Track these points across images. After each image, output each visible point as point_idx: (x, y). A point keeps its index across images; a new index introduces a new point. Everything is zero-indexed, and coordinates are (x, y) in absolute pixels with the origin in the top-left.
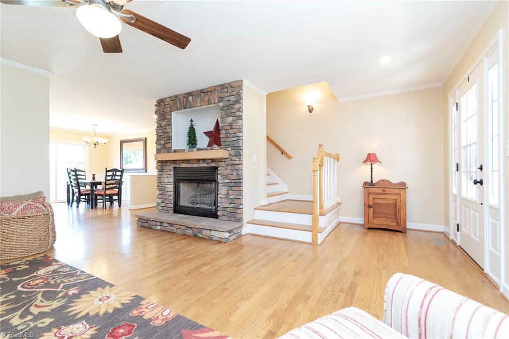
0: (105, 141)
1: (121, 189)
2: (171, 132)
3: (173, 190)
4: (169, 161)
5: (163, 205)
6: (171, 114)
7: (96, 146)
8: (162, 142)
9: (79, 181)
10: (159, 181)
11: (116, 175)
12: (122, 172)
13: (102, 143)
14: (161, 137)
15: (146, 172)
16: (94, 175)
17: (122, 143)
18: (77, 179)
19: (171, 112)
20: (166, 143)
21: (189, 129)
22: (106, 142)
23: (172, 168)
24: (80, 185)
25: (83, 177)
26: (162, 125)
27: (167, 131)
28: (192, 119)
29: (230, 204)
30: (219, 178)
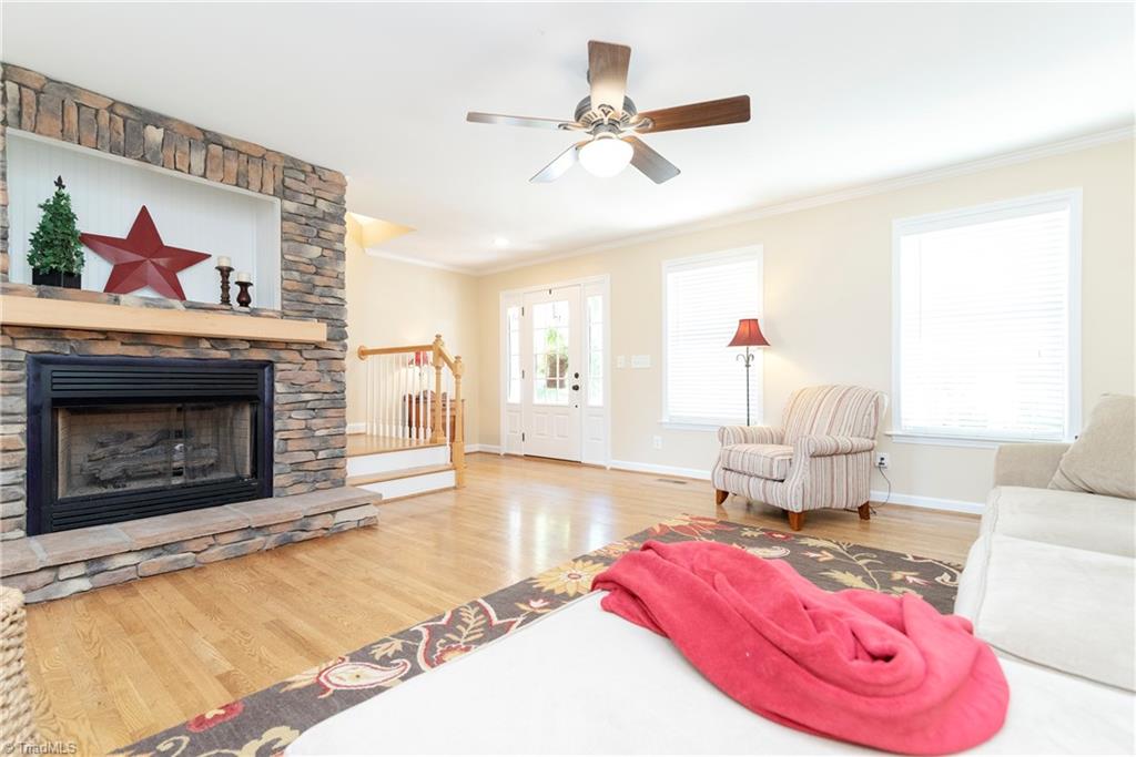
23: (20, 356)
28: (60, 179)
29: (316, 452)
30: (278, 391)
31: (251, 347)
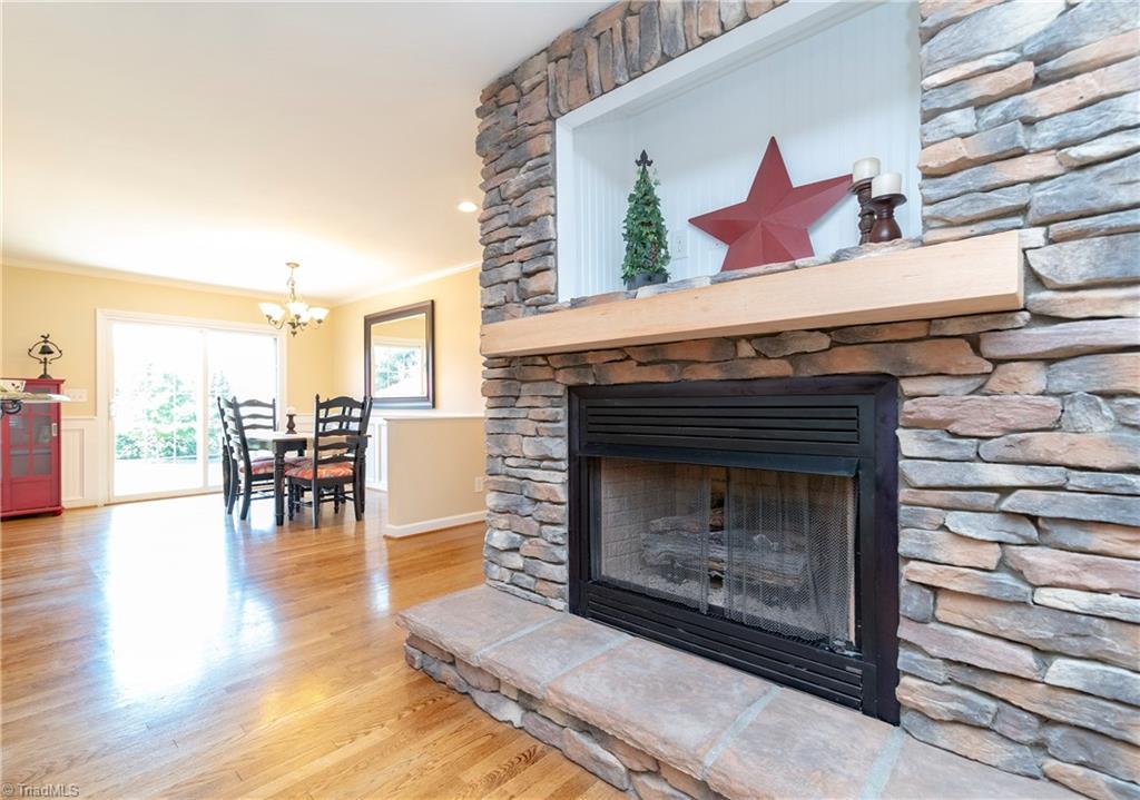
0: (321, 313)
1: (363, 459)
2: (554, 215)
3: (564, 497)
4: (545, 356)
5: (517, 561)
6: (552, 132)
7: (298, 329)
8: (512, 271)
9: (249, 434)
10: (496, 451)
11: (350, 419)
12: (366, 406)
13: (312, 319)
14: (506, 247)
15: (434, 406)
16: (291, 417)
17: (369, 321)
18: (240, 430)
19: (552, 119)
20: (528, 275)
21: (628, 206)
22: (322, 318)
23: (559, 390)
24: (249, 447)
25: (270, 422)
26: (512, 189)
27: (534, 212)
28: (644, 155)
29: (1044, 653)
30: (905, 453)
31: (834, 344)
